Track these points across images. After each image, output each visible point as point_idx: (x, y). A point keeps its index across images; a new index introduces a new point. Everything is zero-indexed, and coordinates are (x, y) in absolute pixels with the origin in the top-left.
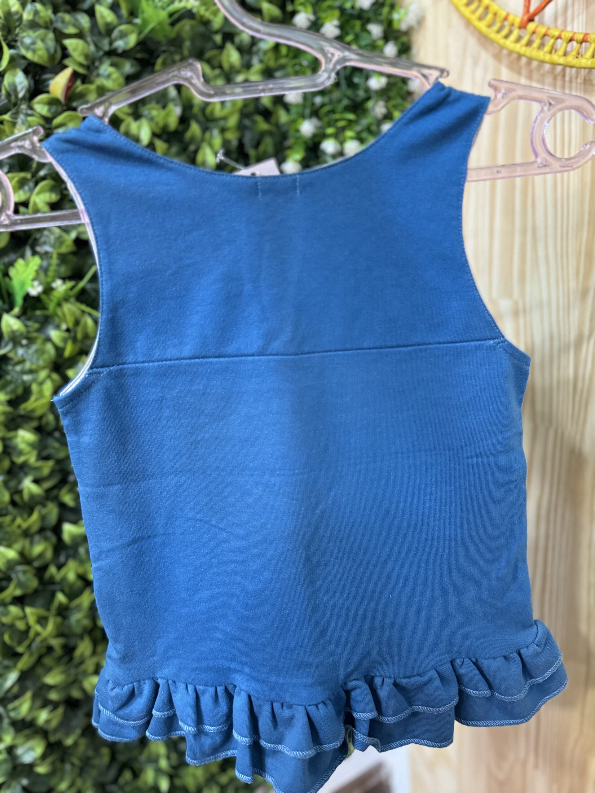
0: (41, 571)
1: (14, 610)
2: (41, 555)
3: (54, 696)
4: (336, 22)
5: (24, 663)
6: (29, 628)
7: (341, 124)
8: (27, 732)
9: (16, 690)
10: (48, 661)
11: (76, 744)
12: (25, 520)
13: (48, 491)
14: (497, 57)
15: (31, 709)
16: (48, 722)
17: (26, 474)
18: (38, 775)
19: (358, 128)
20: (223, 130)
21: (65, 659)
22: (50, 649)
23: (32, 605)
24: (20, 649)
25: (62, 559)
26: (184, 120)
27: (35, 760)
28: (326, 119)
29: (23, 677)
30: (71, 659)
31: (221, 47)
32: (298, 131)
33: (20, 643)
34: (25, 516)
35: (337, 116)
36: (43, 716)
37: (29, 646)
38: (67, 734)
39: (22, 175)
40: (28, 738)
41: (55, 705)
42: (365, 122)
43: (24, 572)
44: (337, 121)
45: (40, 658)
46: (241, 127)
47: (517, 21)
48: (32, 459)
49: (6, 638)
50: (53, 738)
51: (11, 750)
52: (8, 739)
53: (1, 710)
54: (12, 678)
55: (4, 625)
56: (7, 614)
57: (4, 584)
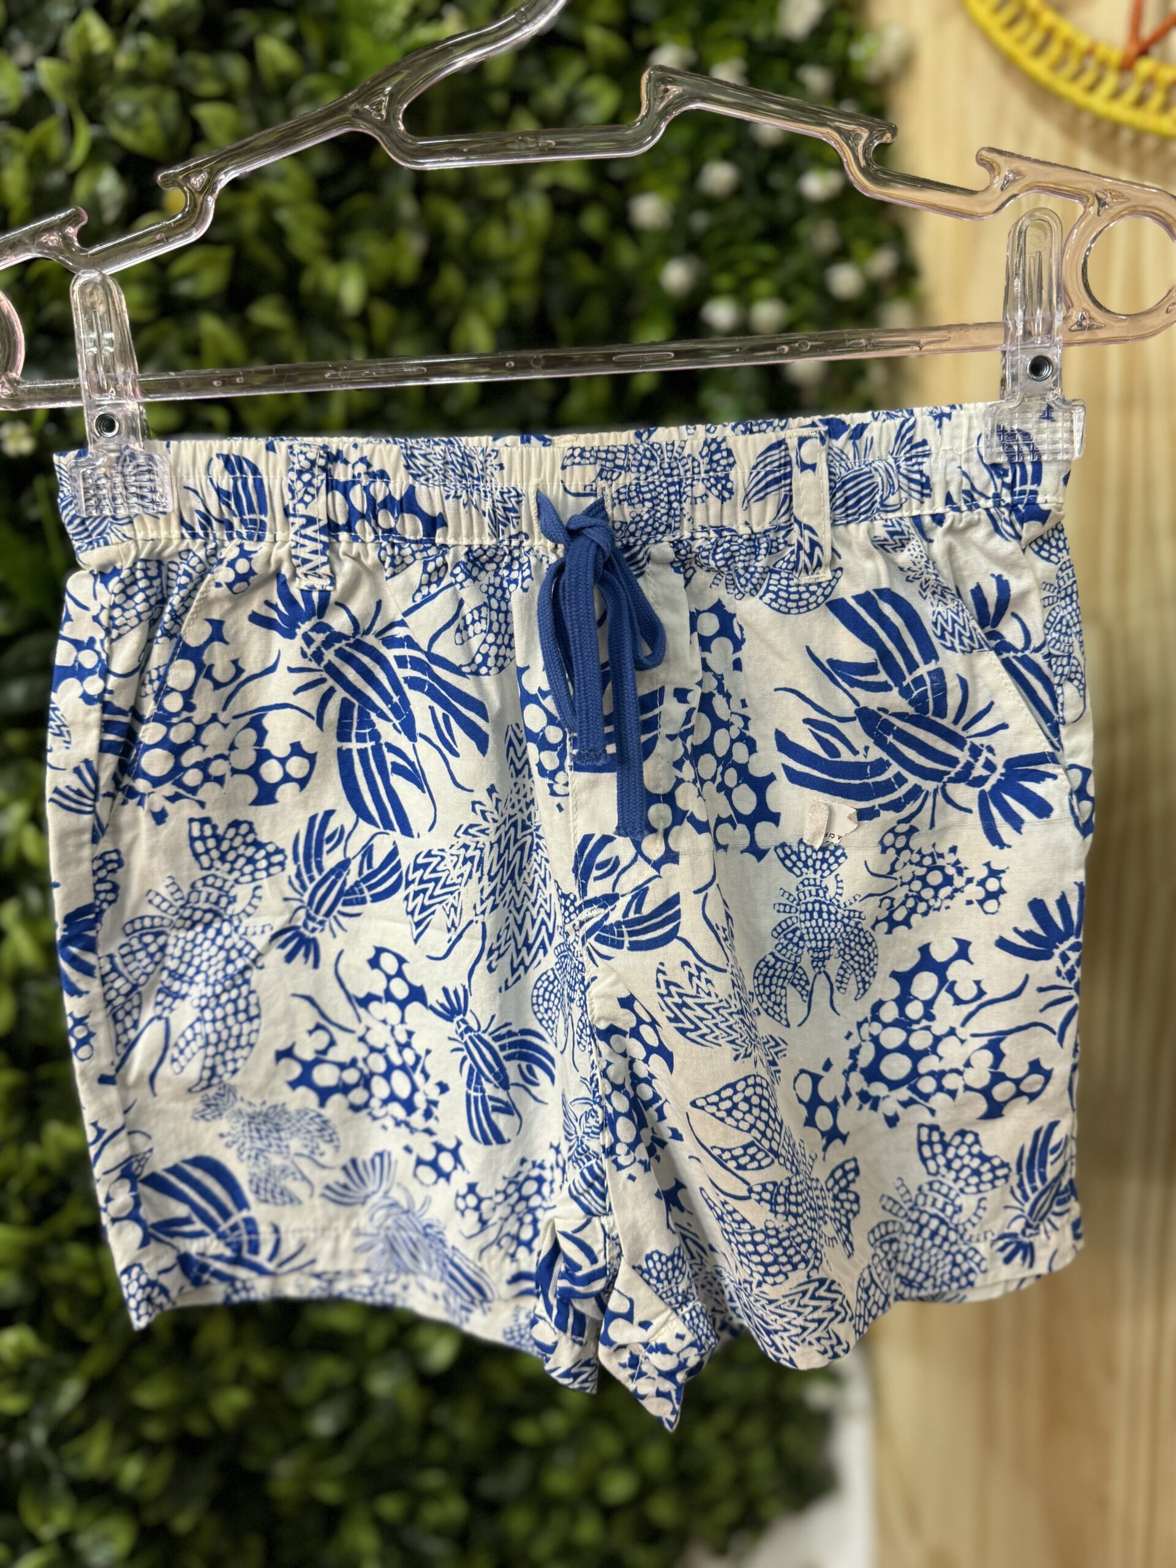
1: (77, 1253)
3: (154, 1430)
4: (737, 65)
5: (97, 1361)
6: (104, 1291)
7: (747, 268)
8: (97, 1502)
9: (79, 1418)
10: (142, 1357)
11: (197, 1530)
14: (1070, 129)
15: (112, 1455)
16: (141, 1483)
19: (782, 276)
20: (507, 283)
21: (177, 1353)
24: (88, 1333)
26: (431, 263)
27: (115, 1562)
28: (716, 259)
29: (96, 1389)
30: (188, 1354)
32: (657, 282)
33: (88, 1318)
35: (738, 252)
36: (132, 1471)
37: (106, 1328)
38: (179, 1508)
40: (102, 1514)
41: (155, 1450)
42: (795, 263)
44: (738, 261)
45: (128, 1353)
46: (543, 277)
47: (1115, 56)
49: (62, 1310)
50: (151, 1516)
51: (65, 1540)
52: (61, 1518)
53: (49, 1459)
54: (71, 1392)
55: (54, 1283)
56: (62, 1261)
57: (59, 1198)
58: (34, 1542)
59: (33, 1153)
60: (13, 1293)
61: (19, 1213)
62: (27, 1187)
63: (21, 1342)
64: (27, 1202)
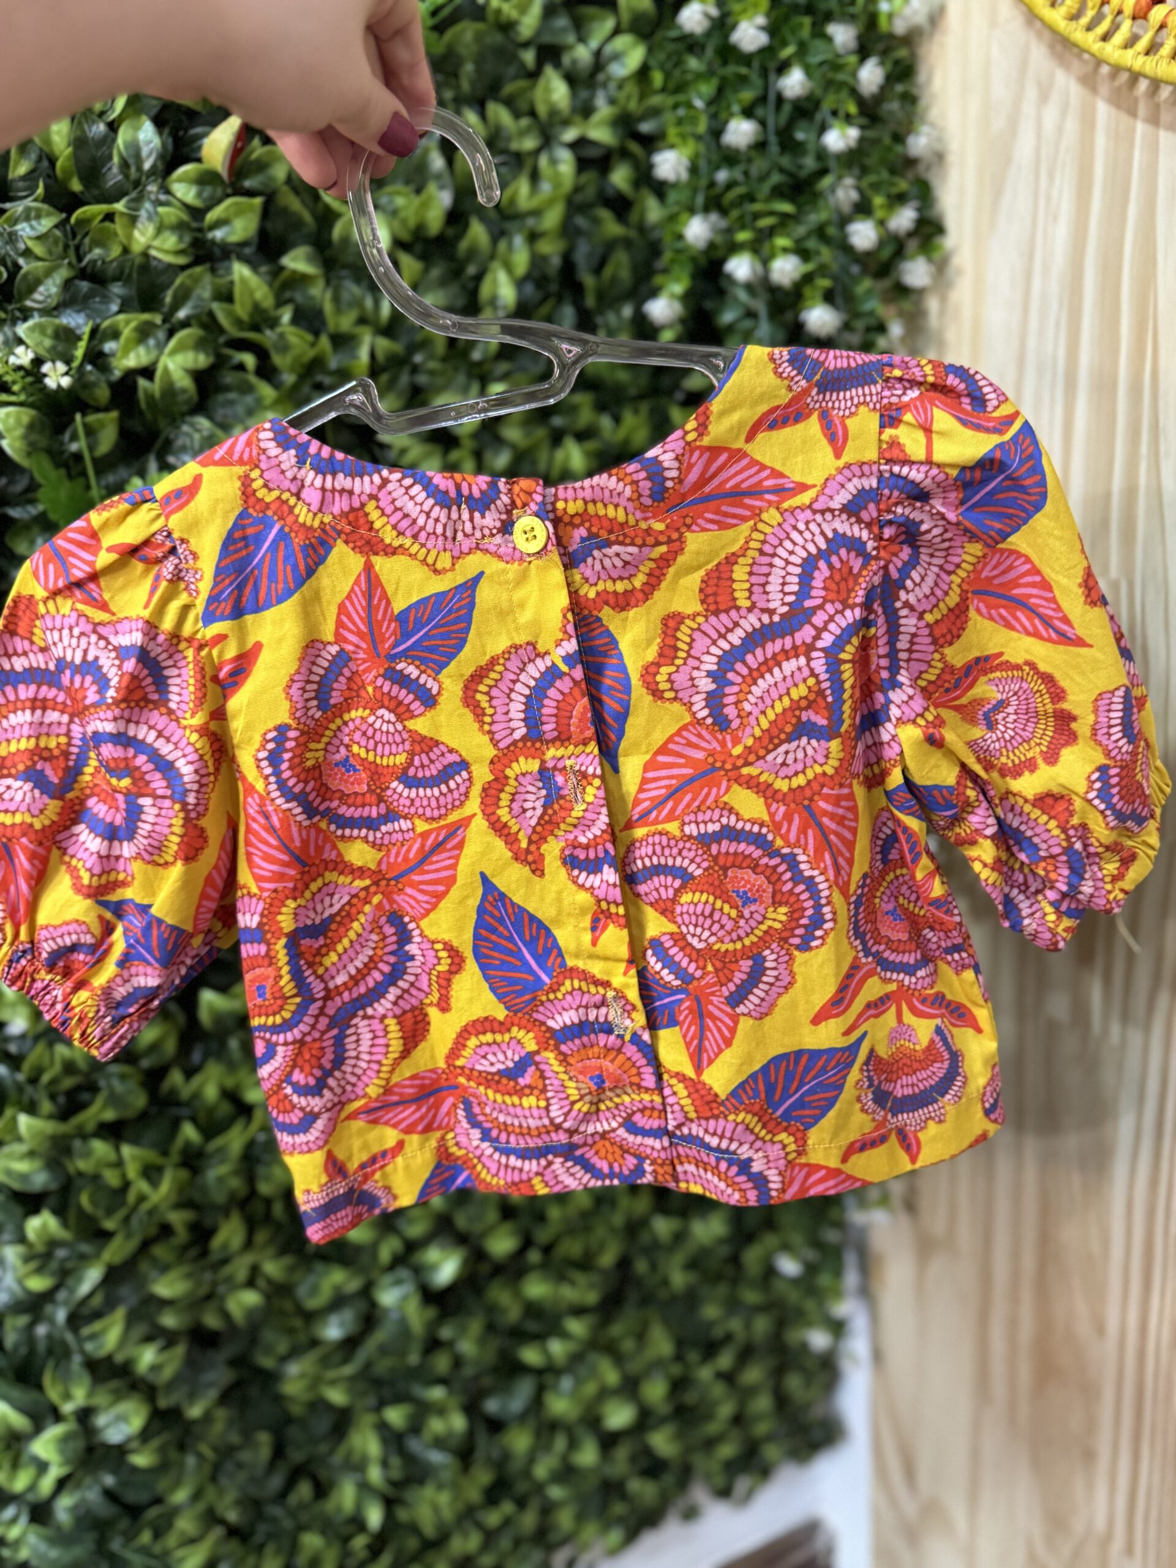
1: (100, 1148)
2: (154, 1047)
3: (169, 1320)
4: (761, 20)
5: (116, 1251)
6: (126, 1185)
7: (766, 222)
8: (114, 1384)
9: (97, 1301)
10: (160, 1251)
11: (207, 1418)
14: (1089, 81)
15: (124, 1340)
16: (155, 1368)
18: (135, 1469)
19: (801, 230)
20: (533, 237)
21: (193, 1252)
22: (166, 1230)
23: (135, 1142)
24: (109, 1225)
25: (196, 1056)
26: (457, 217)
27: (129, 1440)
28: (735, 214)
29: (113, 1277)
30: (205, 1253)
31: (534, 75)
32: (680, 237)
33: (110, 1212)
35: (757, 207)
36: (147, 1357)
37: (127, 1220)
38: (192, 1396)
39: (146, 316)
40: (118, 1396)
41: (169, 1339)
42: (814, 218)
43: (123, 1077)
44: (756, 216)
45: (145, 1245)
46: (568, 230)
49: (85, 1200)
50: (163, 1403)
51: (85, 1415)
52: (80, 1394)
53: (69, 1337)
54: (92, 1277)
55: (80, 1174)
56: (88, 1154)
57: (85, 1096)
58: (57, 1416)
59: (61, 1051)
60: (41, 1180)
61: (47, 1106)
62: (54, 1082)
63: (44, 1226)
64: (53, 1097)
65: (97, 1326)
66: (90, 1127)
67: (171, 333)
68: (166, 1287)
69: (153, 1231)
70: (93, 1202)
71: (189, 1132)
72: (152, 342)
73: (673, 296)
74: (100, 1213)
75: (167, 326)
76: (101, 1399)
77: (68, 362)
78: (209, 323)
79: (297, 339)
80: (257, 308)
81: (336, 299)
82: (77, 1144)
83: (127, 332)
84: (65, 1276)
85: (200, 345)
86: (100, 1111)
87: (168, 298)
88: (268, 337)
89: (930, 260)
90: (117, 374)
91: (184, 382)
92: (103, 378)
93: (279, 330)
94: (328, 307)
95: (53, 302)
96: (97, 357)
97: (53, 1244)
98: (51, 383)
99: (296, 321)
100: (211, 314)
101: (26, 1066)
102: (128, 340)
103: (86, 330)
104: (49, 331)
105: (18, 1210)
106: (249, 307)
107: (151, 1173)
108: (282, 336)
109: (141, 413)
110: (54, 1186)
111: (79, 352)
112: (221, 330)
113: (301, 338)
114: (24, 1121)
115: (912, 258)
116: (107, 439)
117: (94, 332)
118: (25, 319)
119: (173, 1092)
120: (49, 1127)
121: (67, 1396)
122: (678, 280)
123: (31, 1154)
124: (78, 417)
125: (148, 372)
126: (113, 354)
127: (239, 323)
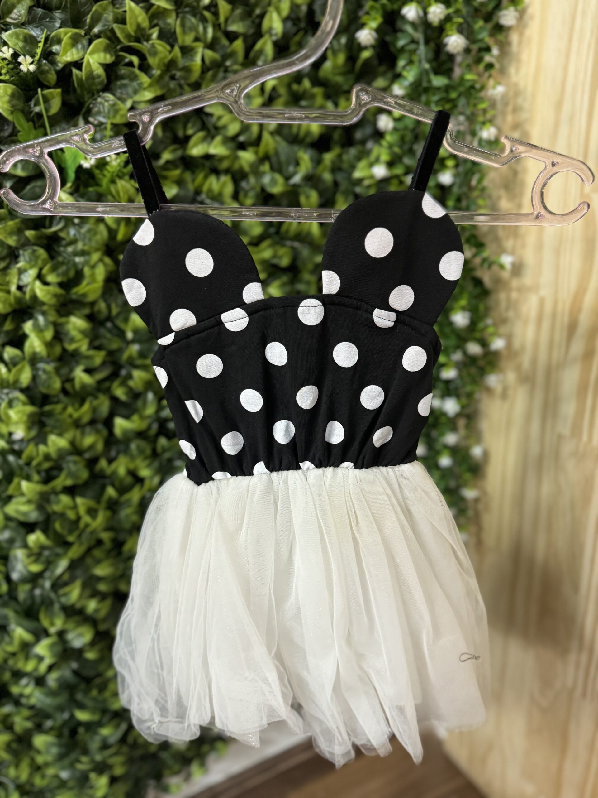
0: (92, 463)
1: (65, 499)
2: (92, 447)
3: (102, 587)
5: (75, 552)
6: (79, 518)
8: (76, 618)
9: (66, 577)
10: (97, 553)
12: (76, 410)
13: (100, 382)
15: (81, 597)
16: (96, 611)
17: (78, 363)
18: (87, 661)
21: (114, 553)
22: (99, 542)
23: (82, 495)
24: (71, 539)
25: (113, 453)
27: (85, 646)
29: (73, 566)
30: (120, 553)
33: (71, 532)
34: (77, 406)
36: (92, 605)
37: (79, 536)
38: (115, 625)
39: (76, 31)
40: (79, 624)
41: (103, 597)
43: (75, 463)
45: (89, 550)
48: (83, 346)
49: (57, 526)
50: (102, 627)
51: (61, 634)
52: (59, 623)
53: (53, 595)
54: (62, 565)
55: (55, 513)
56: (58, 502)
57: (55, 473)
58: (46, 634)
59: (42, 448)
60: (34, 516)
61: (36, 477)
62: (39, 464)
63: (38, 539)
64: (39, 472)
65: (67, 589)
66: (59, 488)
67: (90, 42)
68: (101, 571)
69: (93, 542)
70: (62, 526)
71: (111, 492)
72: (80, 46)
73: (371, 29)
74: (65, 532)
75: (88, 37)
76: (70, 625)
77: (33, 56)
78: (112, 37)
79: (161, 47)
80: (139, 28)
81: (183, 25)
82: (53, 497)
83: (66, 40)
84: (49, 564)
85: (107, 49)
86: (63, 481)
87: (88, 19)
88: (144, 47)
89: (516, 10)
90: (60, 66)
91: (99, 71)
92: (52, 68)
93: (151, 42)
94: (178, 30)
95: (23, 19)
96: (48, 55)
97: (43, 548)
98: (24, 68)
99: (160, 37)
100: (112, 31)
101: (24, 456)
102: (66, 44)
103: (42, 38)
104: (21, 37)
105: (22, 531)
106: (134, 27)
107: (92, 512)
108: (153, 46)
109: (75, 90)
110: (41, 518)
111: (39, 51)
112: (119, 41)
113: (165, 48)
114: (24, 484)
115: (506, 8)
116: (56, 105)
117: (47, 39)
118: (6, 31)
119: (102, 471)
120: (39, 488)
121: (52, 624)
122: (375, 19)
123: (29, 502)
124: (39, 90)
125: (78, 65)
126: (57, 54)
127: (128, 37)
